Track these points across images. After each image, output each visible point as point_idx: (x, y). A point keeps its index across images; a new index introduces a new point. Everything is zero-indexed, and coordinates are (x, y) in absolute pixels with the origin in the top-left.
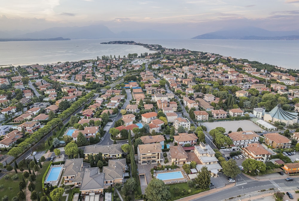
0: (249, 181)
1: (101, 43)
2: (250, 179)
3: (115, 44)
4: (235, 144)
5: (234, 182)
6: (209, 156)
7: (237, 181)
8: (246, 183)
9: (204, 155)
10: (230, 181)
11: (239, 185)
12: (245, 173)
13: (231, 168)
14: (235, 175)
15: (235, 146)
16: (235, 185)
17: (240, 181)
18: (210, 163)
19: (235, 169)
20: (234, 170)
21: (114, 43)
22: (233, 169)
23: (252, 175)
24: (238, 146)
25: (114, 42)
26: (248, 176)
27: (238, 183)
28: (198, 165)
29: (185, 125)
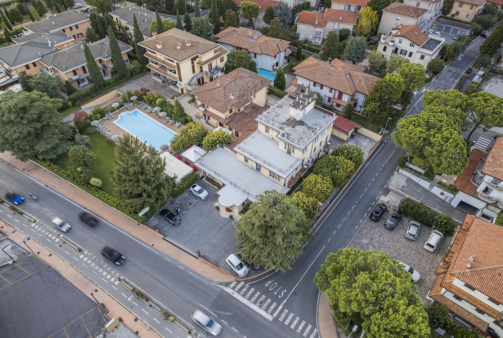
4: (480, 189)
6: (281, 144)
7: (256, 281)
8: (269, 317)
9: (270, 131)
15: (474, 196)
16: (227, 285)
18: (259, 168)
27: (244, 289)
28: (225, 148)
29: (408, 54)
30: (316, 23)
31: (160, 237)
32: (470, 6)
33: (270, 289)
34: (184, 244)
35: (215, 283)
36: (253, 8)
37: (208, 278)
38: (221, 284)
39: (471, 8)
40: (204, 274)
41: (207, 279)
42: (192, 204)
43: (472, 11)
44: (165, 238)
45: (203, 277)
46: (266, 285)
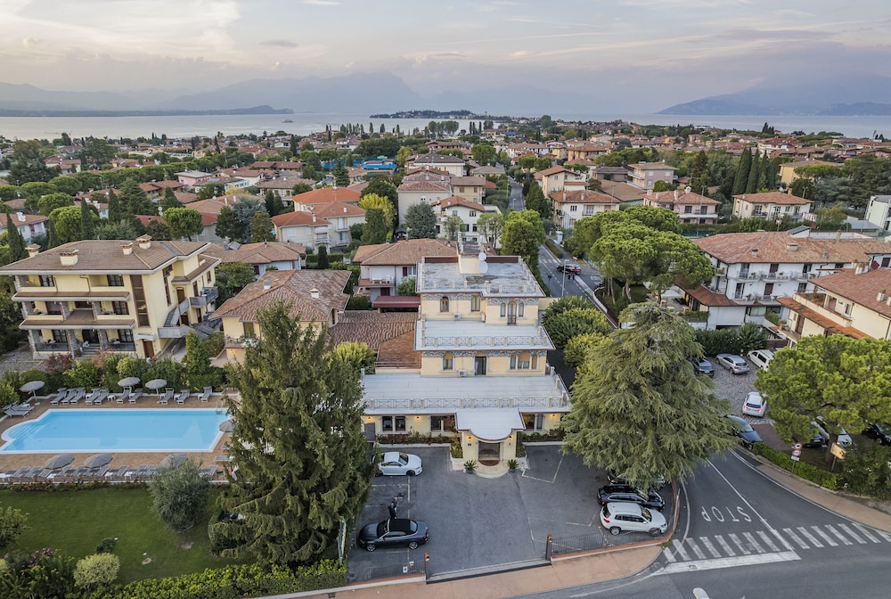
0: (816, 537)
1: (372, 117)
2: (836, 520)
3: (412, 117)
4: (731, 294)
5: (652, 534)
6: (492, 312)
7: (687, 525)
8: (790, 556)
9: (453, 304)
10: (613, 522)
11: (701, 565)
12: (789, 466)
13: (636, 388)
14: (666, 458)
15: (731, 305)
16: (662, 561)
17: (725, 529)
18: (481, 370)
19: (678, 398)
20: (665, 409)
21: (409, 117)
22: (652, 396)
23: (852, 489)
24: (757, 305)
25: (411, 112)
26: (819, 495)
27: (694, 549)
28: (377, 370)
29: (471, 228)
30: (314, 220)
31: (418, 584)
32: (473, 188)
33: (723, 520)
34: (490, 561)
35: (644, 575)
36: (193, 216)
37: (618, 577)
38: (652, 568)
39: (475, 191)
40: (600, 578)
41: (621, 581)
42: (406, 493)
43: (477, 194)
44: (432, 579)
45: (610, 583)
46: (709, 520)
